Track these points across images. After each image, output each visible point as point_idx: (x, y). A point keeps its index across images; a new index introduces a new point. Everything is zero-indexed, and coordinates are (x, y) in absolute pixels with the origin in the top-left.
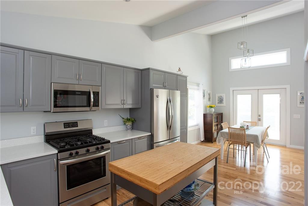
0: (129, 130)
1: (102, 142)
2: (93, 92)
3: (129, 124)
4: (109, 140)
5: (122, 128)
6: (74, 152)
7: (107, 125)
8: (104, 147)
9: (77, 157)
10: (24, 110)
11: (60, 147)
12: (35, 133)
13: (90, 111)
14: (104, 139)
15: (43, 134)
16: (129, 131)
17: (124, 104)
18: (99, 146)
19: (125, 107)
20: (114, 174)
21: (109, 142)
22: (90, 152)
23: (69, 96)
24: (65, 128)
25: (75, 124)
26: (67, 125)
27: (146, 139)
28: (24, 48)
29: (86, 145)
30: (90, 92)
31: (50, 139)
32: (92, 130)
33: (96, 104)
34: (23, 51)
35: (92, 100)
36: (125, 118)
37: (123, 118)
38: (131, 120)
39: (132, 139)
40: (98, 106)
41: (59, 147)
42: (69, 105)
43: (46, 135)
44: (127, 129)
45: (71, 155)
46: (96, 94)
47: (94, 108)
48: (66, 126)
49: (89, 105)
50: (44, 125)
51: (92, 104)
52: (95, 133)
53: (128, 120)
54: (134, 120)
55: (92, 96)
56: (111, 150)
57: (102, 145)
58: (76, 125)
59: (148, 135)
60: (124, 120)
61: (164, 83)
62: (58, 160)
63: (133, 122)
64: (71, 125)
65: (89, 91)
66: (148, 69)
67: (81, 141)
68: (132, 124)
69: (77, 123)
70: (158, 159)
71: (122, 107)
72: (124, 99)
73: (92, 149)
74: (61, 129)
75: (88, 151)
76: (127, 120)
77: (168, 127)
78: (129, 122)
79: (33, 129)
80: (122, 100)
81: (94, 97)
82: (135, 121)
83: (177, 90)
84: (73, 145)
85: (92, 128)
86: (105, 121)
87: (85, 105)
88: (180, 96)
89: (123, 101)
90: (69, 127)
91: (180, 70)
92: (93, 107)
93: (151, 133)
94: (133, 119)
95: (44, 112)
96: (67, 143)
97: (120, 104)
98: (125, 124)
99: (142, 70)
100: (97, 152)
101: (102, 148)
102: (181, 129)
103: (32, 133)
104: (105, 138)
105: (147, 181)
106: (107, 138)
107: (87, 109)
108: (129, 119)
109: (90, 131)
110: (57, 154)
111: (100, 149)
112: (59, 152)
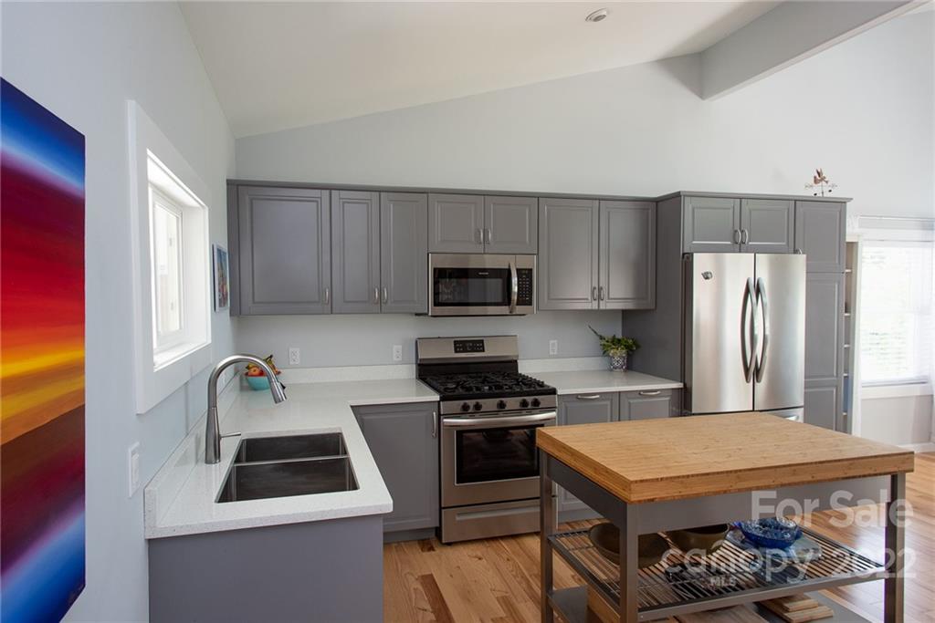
0: (618, 370)
1: (536, 392)
2: (518, 270)
3: (619, 354)
4: (554, 386)
5: (595, 363)
6: (471, 403)
7: (555, 353)
8: (541, 402)
9: (477, 415)
10: (383, 310)
11: (446, 389)
12: (400, 359)
13: (511, 314)
14: (541, 384)
15: (414, 362)
16: (619, 374)
17: (600, 298)
18: (529, 399)
19: (602, 307)
20: (548, 454)
21: (553, 392)
22: (506, 409)
23: (470, 280)
24: (456, 352)
25: (477, 345)
26: (461, 345)
27: (668, 399)
28: (379, 187)
29: (497, 391)
30: (509, 271)
31: (428, 372)
32: (516, 361)
33: (526, 298)
34: (378, 193)
35: (515, 289)
36: (608, 335)
37: (601, 338)
38: (623, 342)
39: (620, 392)
40: (530, 303)
41: (442, 388)
42: (471, 301)
43: (419, 365)
44: (612, 369)
45: (465, 408)
46: (526, 275)
47: (519, 309)
48: (460, 347)
49: (507, 301)
50: (416, 342)
51: (515, 298)
52: (526, 368)
53: (616, 342)
54: (635, 343)
55: (515, 280)
56: (558, 414)
57: (537, 397)
58: (479, 347)
59: (673, 389)
60: (603, 342)
61: (736, 231)
62: (439, 415)
63: (628, 348)
64: (470, 347)
65: (507, 267)
66: (676, 198)
67: (488, 382)
68: (628, 354)
69: (482, 341)
70: (661, 439)
71: (594, 306)
72: (601, 285)
73: (513, 403)
74: (448, 353)
75: (502, 405)
76: (613, 342)
77: (747, 370)
78: (617, 349)
79: (397, 350)
80: (595, 288)
81: (518, 281)
82: (638, 347)
83: (796, 252)
84: (469, 389)
85: (518, 356)
86: (552, 342)
87: (500, 300)
88: (807, 273)
89: (596, 292)
90: (465, 351)
91: (819, 177)
92: (517, 307)
93: (685, 385)
94: (630, 341)
95: (417, 314)
96: (458, 384)
97: (587, 299)
98: (605, 353)
99: (657, 201)
100: (524, 412)
101: (536, 403)
102: (807, 386)
103: (395, 359)
104: (545, 383)
105: (607, 471)
106: (549, 383)
107: (505, 309)
108: (619, 340)
109: (513, 364)
110: (439, 402)
111: (529, 407)
112: (443, 399)
